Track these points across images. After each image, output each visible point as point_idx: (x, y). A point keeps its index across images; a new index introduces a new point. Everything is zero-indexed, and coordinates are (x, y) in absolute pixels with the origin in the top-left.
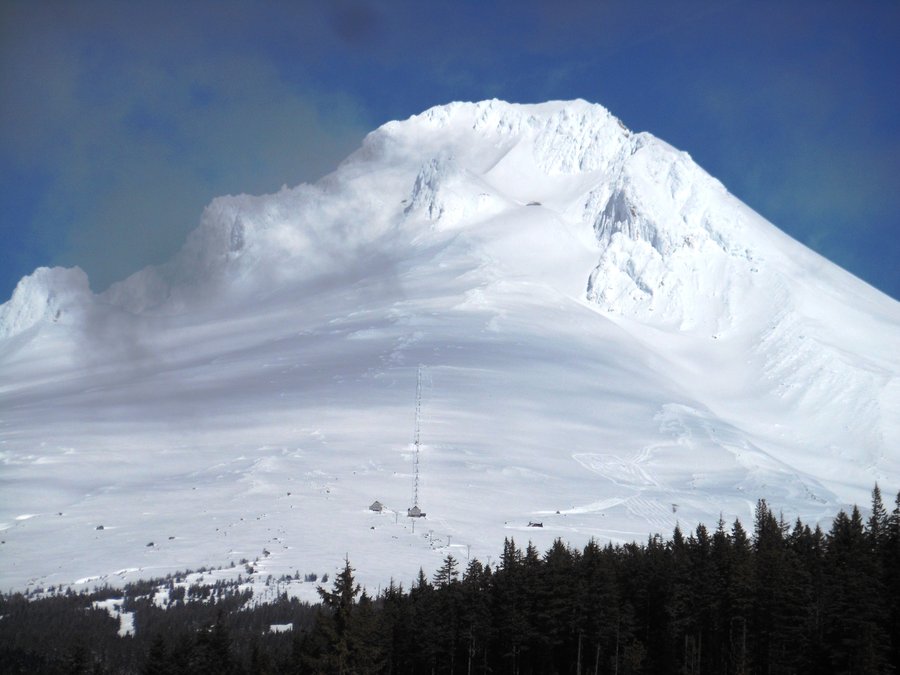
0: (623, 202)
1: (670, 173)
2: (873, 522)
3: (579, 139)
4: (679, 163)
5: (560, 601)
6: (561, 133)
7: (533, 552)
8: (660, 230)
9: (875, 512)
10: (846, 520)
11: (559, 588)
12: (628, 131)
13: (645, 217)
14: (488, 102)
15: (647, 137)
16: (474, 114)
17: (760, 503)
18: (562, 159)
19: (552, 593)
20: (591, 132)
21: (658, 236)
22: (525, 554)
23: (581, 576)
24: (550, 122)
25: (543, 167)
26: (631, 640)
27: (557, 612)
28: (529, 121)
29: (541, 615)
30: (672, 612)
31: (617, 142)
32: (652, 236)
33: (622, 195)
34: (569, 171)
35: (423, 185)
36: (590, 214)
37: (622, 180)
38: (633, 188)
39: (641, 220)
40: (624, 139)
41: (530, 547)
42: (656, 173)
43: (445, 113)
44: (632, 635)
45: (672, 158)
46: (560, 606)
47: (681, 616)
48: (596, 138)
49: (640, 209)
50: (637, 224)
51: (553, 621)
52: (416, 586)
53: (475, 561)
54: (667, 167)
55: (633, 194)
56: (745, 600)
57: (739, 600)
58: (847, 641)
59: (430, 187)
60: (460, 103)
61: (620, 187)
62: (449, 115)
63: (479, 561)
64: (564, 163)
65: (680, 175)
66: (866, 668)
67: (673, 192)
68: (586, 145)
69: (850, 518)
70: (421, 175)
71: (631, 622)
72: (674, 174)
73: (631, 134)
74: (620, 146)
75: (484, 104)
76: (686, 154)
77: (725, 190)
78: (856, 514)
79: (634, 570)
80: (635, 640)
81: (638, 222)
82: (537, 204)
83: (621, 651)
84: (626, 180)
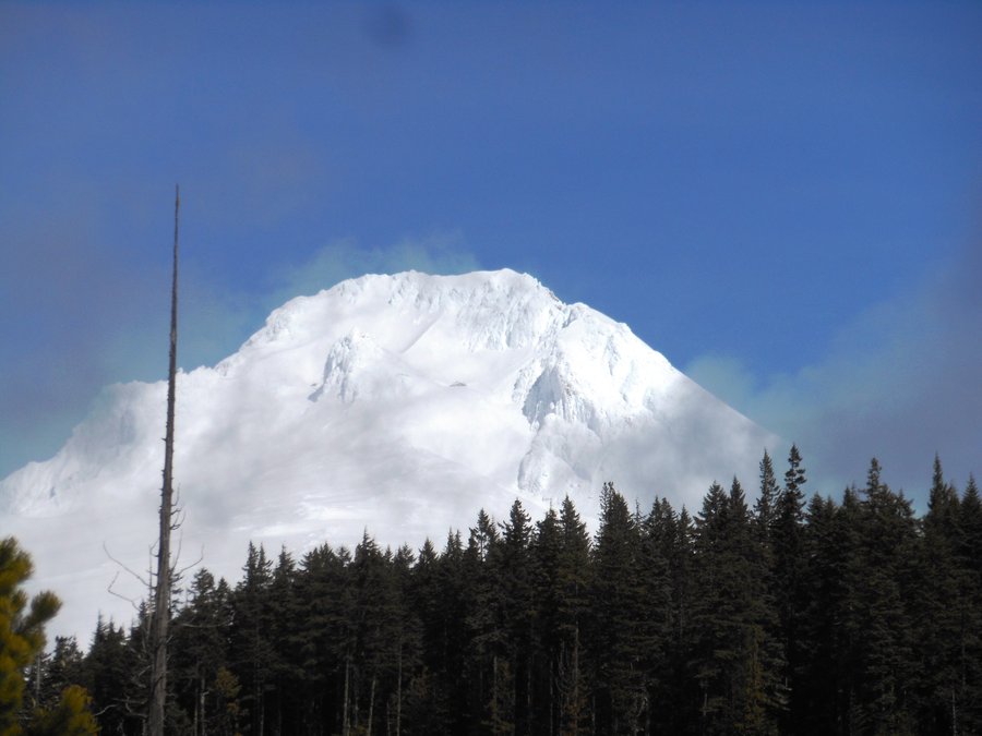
0: (557, 380)
1: (607, 347)
2: (763, 505)
3: (507, 312)
4: (617, 336)
5: (320, 619)
6: (486, 307)
7: (288, 561)
8: (598, 410)
9: (765, 491)
10: (723, 497)
11: (318, 601)
12: (560, 302)
13: (581, 396)
14: (405, 274)
15: (582, 308)
16: (390, 288)
17: (606, 489)
18: (488, 335)
19: (309, 608)
20: (519, 304)
21: (597, 415)
22: (276, 563)
23: (349, 584)
24: (473, 295)
25: (467, 343)
26: (419, 668)
27: (316, 633)
28: (450, 295)
29: (293, 639)
30: (473, 622)
31: (548, 315)
32: (589, 417)
33: (555, 372)
34: (496, 348)
35: (334, 365)
36: (520, 394)
37: (554, 356)
38: (567, 364)
39: (576, 400)
40: (556, 312)
41: (284, 553)
42: (592, 348)
43: (358, 287)
44: (420, 662)
45: (609, 331)
46: (318, 626)
47: (487, 629)
48: (525, 311)
49: (575, 387)
50: (572, 403)
51: (311, 646)
52: (136, 625)
53: (203, 571)
54: (604, 340)
55: (567, 371)
56: (576, 601)
57: (568, 601)
58: (721, 653)
59: (341, 368)
60: (375, 276)
61: (552, 364)
62: (362, 289)
63: (210, 571)
64: (489, 339)
65: (618, 349)
66: (748, 690)
67: (611, 367)
68: (514, 318)
69: (728, 495)
70: (333, 354)
71: (419, 645)
72: (611, 348)
73: (564, 306)
74: (552, 319)
75: (400, 277)
76: (624, 325)
77: (669, 364)
78: (736, 490)
79: (427, 576)
80: (426, 668)
81: (573, 402)
82: (463, 385)
83: (405, 685)
84: (559, 355)
